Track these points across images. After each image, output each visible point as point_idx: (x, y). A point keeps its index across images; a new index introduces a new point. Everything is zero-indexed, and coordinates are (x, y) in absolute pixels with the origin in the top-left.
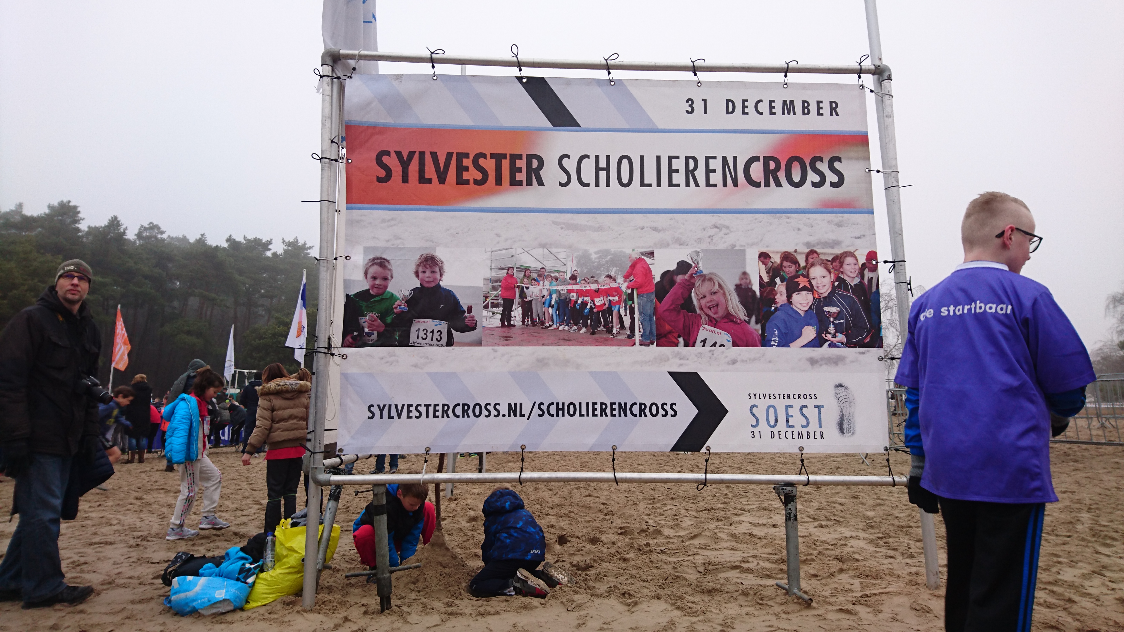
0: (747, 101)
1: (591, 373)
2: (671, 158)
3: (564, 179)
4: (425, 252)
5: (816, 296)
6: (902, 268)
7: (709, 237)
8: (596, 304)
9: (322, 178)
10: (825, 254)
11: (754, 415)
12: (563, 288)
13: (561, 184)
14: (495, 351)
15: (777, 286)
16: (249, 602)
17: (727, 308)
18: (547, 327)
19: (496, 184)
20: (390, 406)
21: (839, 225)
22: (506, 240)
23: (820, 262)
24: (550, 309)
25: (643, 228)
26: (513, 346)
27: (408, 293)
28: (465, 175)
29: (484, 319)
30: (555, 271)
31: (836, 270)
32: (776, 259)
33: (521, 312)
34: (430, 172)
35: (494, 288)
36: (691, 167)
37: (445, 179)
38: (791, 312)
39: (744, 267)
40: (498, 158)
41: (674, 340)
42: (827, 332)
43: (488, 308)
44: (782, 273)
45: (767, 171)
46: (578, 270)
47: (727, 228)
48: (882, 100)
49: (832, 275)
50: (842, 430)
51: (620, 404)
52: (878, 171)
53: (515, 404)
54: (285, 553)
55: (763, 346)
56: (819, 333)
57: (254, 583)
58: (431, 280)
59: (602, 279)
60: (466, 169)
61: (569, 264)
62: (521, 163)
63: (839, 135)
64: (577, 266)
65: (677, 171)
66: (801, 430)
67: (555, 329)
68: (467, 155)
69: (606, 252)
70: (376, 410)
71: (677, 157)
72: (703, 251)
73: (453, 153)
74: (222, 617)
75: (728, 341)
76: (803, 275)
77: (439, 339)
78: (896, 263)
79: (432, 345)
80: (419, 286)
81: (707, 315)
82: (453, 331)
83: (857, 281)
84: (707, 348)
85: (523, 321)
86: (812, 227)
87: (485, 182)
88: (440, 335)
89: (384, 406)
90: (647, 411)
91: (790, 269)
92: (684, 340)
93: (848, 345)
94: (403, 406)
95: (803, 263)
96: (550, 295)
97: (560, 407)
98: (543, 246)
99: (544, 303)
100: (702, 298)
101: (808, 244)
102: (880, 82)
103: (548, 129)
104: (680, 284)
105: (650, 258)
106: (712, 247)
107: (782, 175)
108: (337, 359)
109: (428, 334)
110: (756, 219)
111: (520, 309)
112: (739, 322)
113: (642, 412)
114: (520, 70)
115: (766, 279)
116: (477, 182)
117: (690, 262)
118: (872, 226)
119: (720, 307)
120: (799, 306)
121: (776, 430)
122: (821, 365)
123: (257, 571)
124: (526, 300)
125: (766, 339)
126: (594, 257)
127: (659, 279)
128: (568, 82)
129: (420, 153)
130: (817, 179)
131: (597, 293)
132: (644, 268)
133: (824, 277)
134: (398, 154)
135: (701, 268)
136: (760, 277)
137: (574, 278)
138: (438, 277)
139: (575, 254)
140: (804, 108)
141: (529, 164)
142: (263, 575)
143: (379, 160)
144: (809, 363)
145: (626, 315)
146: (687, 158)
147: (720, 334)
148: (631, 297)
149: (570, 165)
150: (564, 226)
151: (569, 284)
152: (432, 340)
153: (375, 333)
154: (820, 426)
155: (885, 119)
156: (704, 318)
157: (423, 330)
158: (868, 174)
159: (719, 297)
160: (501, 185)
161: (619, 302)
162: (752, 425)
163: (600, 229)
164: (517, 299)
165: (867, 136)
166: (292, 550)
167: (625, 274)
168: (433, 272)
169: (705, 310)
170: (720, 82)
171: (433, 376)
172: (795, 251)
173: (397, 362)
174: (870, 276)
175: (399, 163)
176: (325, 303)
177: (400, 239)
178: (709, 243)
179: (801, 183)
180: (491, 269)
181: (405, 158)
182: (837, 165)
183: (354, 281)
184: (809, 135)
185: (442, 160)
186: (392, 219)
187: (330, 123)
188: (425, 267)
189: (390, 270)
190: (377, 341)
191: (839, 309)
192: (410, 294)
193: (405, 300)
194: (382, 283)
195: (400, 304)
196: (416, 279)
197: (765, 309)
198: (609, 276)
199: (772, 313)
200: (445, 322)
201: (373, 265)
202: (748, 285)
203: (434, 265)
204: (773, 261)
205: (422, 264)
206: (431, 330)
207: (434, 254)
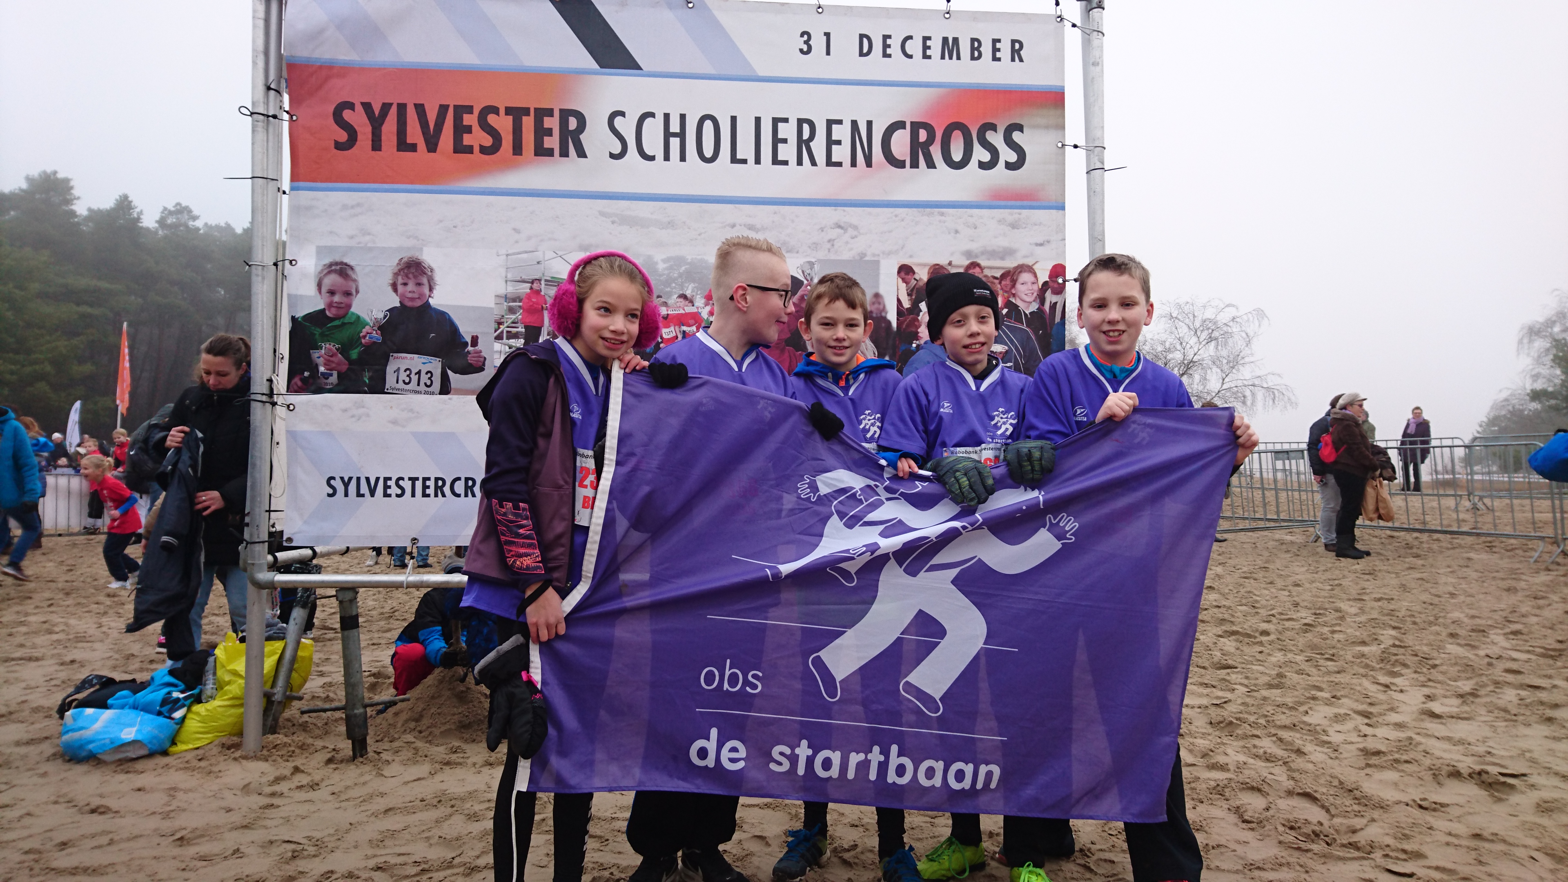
0: (889, 37)
2: (776, 121)
3: (617, 149)
4: (406, 255)
7: (829, 241)
8: (665, 336)
9: (253, 143)
13: (612, 156)
15: (921, 314)
16: (176, 744)
19: (514, 154)
20: (358, 479)
21: (1014, 226)
22: (529, 238)
27: (381, 316)
28: (467, 140)
31: (1006, 292)
32: (923, 275)
34: (414, 134)
35: (511, 310)
36: (806, 135)
37: (436, 145)
39: (877, 286)
40: (517, 113)
43: (503, 339)
45: (915, 144)
47: (855, 228)
48: (1090, 40)
49: (1000, 299)
52: (1076, 147)
54: (227, 678)
57: (184, 718)
58: (416, 296)
59: (673, 300)
60: (469, 130)
62: (552, 123)
63: (1022, 92)
65: (785, 141)
68: (469, 109)
69: (679, 261)
70: (338, 484)
71: (786, 120)
72: (817, 261)
73: (448, 106)
74: (130, 764)
77: (428, 383)
79: (419, 392)
80: (398, 305)
82: (450, 372)
83: (1034, 307)
86: (976, 228)
87: (498, 150)
88: (430, 378)
89: (350, 479)
94: (378, 479)
101: (968, 254)
102: (1088, 11)
103: (591, 72)
106: (833, 255)
107: (936, 151)
108: (280, 411)
109: (412, 376)
110: (896, 216)
115: (906, 304)
116: (484, 150)
117: (801, 277)
118: (1061, 228)
123: (188, 702)
126: (661, 266)
129: (399, 105)
130: (986, 157)
131: (665, 320)
134: (367, 106)
136: (899, 301)
138: (427, 292)
140: (973, 49)
141: (564, 123)
142: (197, 708)
143: (337, 116)
146: (800, 122)
149: (626, 127)
150: (616, 219)
152: (418, 385)
153: (335, 373)
155: (1091, 67)
157: (405, 371)
158: (1061, 150)
160: (522, 154)
163: (671, 224)
164: (547, 328)
165: (1063, 93)
166: (235, 673)
167: (706, 293)
168: (419, 284)
170: (851, 7)
171: (421, 438)
172: (950, 264)
173: (368, 415)
174: (1054, 300)
175: (368, 122)
176: (260, 329)
177: (369, 234)
178: (829, 250)
179: (964, 163)
180: (506, 281)
181: (377, 113)
182: (1016, 136)
183: (301, 296)
184: (979, 91)
185: (432, 117)
186: (358, 205)
187: (265, 61)
188: (407, 276)
189: (355, 281)
190: (337, 385)
191: (1006, 348)
192: (385, 317)
193: (377, 325)
194: (344, 300)
195: (369, 331)
196: (394, 294)
197: (903, 347)
198: (684, 297)
199: (913, 353)
200: (438, 359)
201: (329, 272)
202: (880, 313)
203: (420, 274)
204: (918, 278)
205: (402, 273)
206: (417, 370)
207: (419, 258)
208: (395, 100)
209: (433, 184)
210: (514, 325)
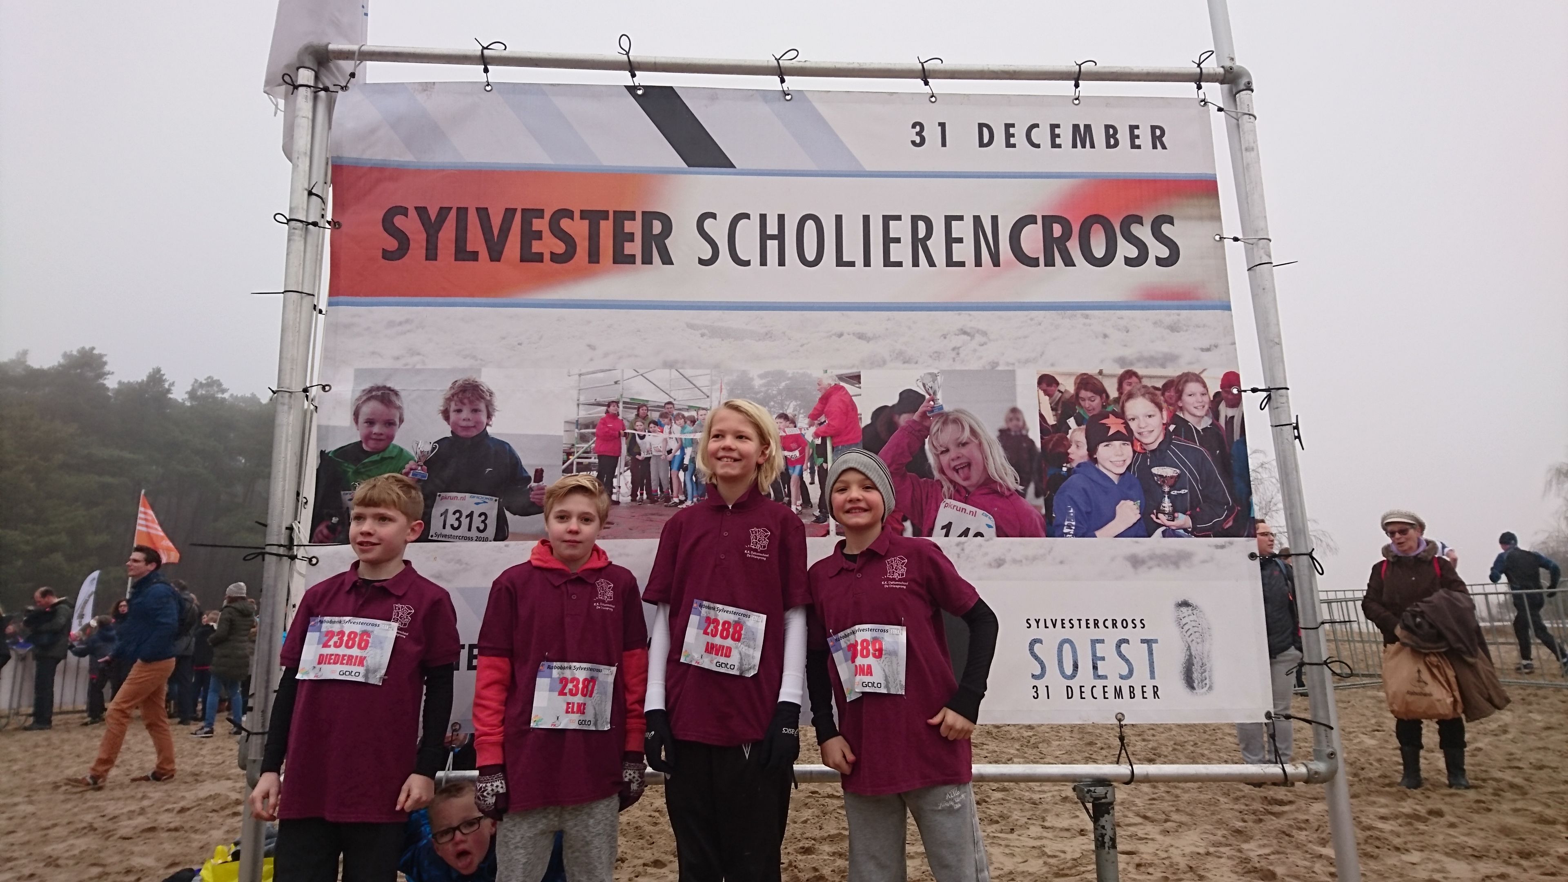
0: (1013, 125)
2: (887, 219)
3: (707, 253)
4: (461, 377)
5: (1138, 449)
6: (1284, 400)
7: (954, 349)
9: (287, 254)
11: (1036, 658)
13: (702, 262)
15: (1070, 431)
17: (985, 469)
18: (676, 505)
19: (589, 262)
21: (1174, 328)
22: (606, 355)
23: (1143, 390)
24: (681, 474)
25: (840, 335)
26: (615, 538)
27: (428, 448)
28: (536, 247)
30: (690, 408)
31: (1170, 404)
32: (1068, 386)
33: (629, 479)
34: (476, 240)
35: (583, 438)
36: (922, 233)
37: (501, 253)
38: (1095, 476)
39: (1015, 400)
40: (593, 217)
41: (896, 525)
42: (1160, 511)
44: (1078, 410)
45: (1048, 240)
47: (984, 334)
48: (1238, 125)
49: (1165, 413)
50: (1190, 682)
52: (1236, 239)
55: (1048, 535)
56: (1145, 512)
58: (471, 424)
60: (539, 235)
61: (715, 396)
62: (634, 227)
63: (1168, 181)
65: (898, 240)
66: (1119, 683)
68: (540, 213)
69: (778, 376)
71: (898, 218)
72: (943, 372)
73: (516, 210)
75: (989, 526)
76: (1114, 413)
77: (482, 528)
78: (1273, 393)
79: (470, 539)
80: (450, 435)
81: (951, 481)
82: (508, 514)
83: (1207, 422)
84: (953, 538)
85: (634, 495)
86: (1127, 332)
87: (571, 258)
88: (483, 522)
91: (1091, 403)
92: (913, 524)
93: (1195, 532)
95: (1113, 393)
96: (682, 448)
98: (669, 365)
99: (671, 463)
100: (942, 452)
101: (1121, 361)
102: (1233, 96)
103: (678, 171)
104: (904, 429)
106: (958, 367)
107: (1074, 247)
108: (301, 566)
109: (463, 519)
110: (1032, 319)
111: (629, 473)
112: (1007, 493)
114: (633, 76)
115: (1051, 420)
116: (555, 258)
117: (921, 391)
118: (1229, 330)
119: (973, 468)
120: (1109, 465)
121: (1075, 684)
122: (1150, 568)
124: (640, 458)
125: (1054, 523)
126: (758, 382)
127: (869, 421)
128: (713, 94)
129: (459, 210)
130: (1133, 252)
132: (844, 402)
133: (1150, 416)
134: (422, 211)
135: (940, 402)
136: (1041, 416)
138: (484, 419)
139: (726, 379)
140: (1108, 137)
141: (647, 227)
143: (387, 223)
144: (1129, 564)
145: (812, 483)
146: (915, 219)
147: (974, 514)
148: (821, 451)
149: (718, 230)
150: (706, 331)
152: (469, 530)
154: (1153, 676)
155: (1244, 152)
156: (946, 485)
157: (454, 513)
158: (1219, 244)
159: (971, 451)
160: (598, 262)
161: (801, 461)
162: (1033, 676)
163: (768, 335)
164: (624, 456)
165: (1215, 182)
167: (810, 412)
169: (951, 474)
170: (968, 95)
171: (469, 594)
172: (1101, 373)
174: (1230, 414)
175: (422, 228)
176: (282, 466)
177: (419, 354)
178: (954, 360)
179: (1107, 259)
180: (578, 405)
181: (433, 218)
182: (1167, 229)
183: (334, 427)
184: (1118, 181)
185: (496, 222)
186: (407, 321)
187: (308, 163)
188: (461, 402)
189: (399, 408)
191: (1178, 471)
192: (433, 449)
193: (423, 460)
194: (385, 430)
195: (414, 467)
196: (446, 423)
197: (1051, 472)
198: (784, 416)
199: (1065, 477)
200: (494, 498)
201: (368, 399)
202: (1020, 431)
203: (478, 399)
204: (1063, 390)
205: (455, 398)
206: (469, 512)
207: (477, 380)
208: (456, 203)
209: (494, 297)
210: (585, 455)
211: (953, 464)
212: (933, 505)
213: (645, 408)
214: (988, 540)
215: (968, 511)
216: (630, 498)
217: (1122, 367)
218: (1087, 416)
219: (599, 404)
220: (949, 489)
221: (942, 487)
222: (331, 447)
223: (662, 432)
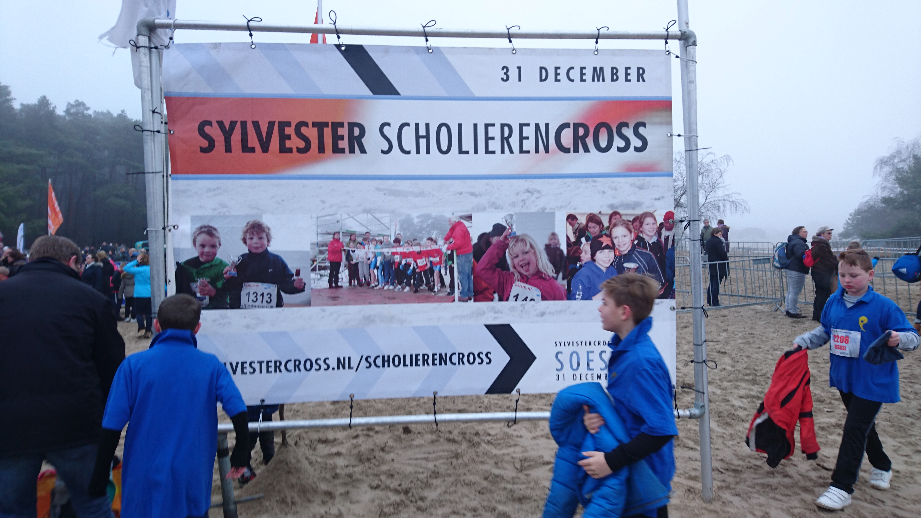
0: (559, 68)
1: (414, 328)
2: (487, 126)
3: (386, 147)
4: (251, 220)
5: (617, 254)
7: (522, 201)
8: (419, 264)
10: (626, 215)
11: (559, 361)
12: (388, 251)
13: (383, 152)
14: (324, 311)
15: (582, 245)
17: (537, 266)
18: (373, 287)
19: (320, 152)
21: (641, 188)
22: (331, 206)
23: (622, 222)
24: (376, 271)
25: (461, 194)
26: (341, 305)
27: (236, 259)
28: (288, 144)
29: (312, 282)
30: (379, 235)
31: (636, 230)
32: (582, 220)
33: (347, 274)
34: (253, 141)
35: (321, 252)
36: (506, 134)
37: (268, 148)
38: (594, 269)
39: (554, 228)
40: (320, 126)
41: (490, 296)
43: (315, 270)
44: (587, 233)
45: (576, 138)
46: (402, 234)
47: (539, 192)
48: (687, 66)
49: (633, 234)
51: (441, 355)
52: (679, 136)
53: (344, 359)
55: (568, 300)
58: (259, 245)
59: (424, 241)
60: (289, 137)
61: (393, 228)
62: (343, 131)
63: (644, 101)
64: (400, 230)
65: (493, 138)
66: (600, 374)
67: (380, 289)
68: (289, 124)
69: (427, 217)
71: (493, 125)
72: (516, 214)
73: (274, 122)
75: (538, 295)
76: (606, 235)
77: (269, 301)
79: (263, 307)
81: (519, 273)
82: (283, 294)
83: (655, 239)
84: (519, 302)
85: (350, 282)
86: (616, 190)
87: (309, 150)
88: (270, 298)
90: (465, 360)
91: (594, 229)
92: (499, 295)
94: (238, 363)
95: (606, 224)
96: (376, 257)
97: (386, 358)
98: (367, 211)
99: (369, 265)
100: (515, 257)
101: (611, 206)
102: (685, 48)
103: (368, 98)
104: (495, 245)
105: (468, 221)
106: (524, 211)
107: (590, 141)
109: (258, 297)
110: (565, 184)
111: (347, 271)
112: (548, 278)
113: (460, 360)
114: (339, 38)
116: (299, 150)
117: (504, 224)
119: (531, 265)
120: (601, 263)
124: (353, 263)
125: (572, 294)
126: (416, 221)
127: (476, 241)
128: (387, 50)
129: (242, 122)
130: (622, 144)
131: (420, 254)
132: (463, 231)
133: (625, 236)
134: (220, 124)
135: (514, 230)
136: (568, 237)
137: (397, 241)
138: (266, 243)
139: (398, 219)
140: (613, 74)
141: (351, 132)
143: (201, 130)
145: (446, 274)
146: (503, 126)
147: (531, 289)
148: (450, 257)
149: (391, 133)
150: (387, 192)
151: (393, 247)
152: (262, 302)
153: (208, 298)
155: (689, 84)
156: (517, 275)
157: (253, 294)
158: (669, 138)
159: (530, 257)
160: (324, 153)
161: (440, 263)
162: (557, 369)
163: (421, 194)
164: (344, 262)
167: (445, 236)
168: (261, 238)
169: (518, 268)
170: (534, 49)
171: (265, 336)
172: (600, 213)
173: (230, 323)
174: (667, 235)
175: (221, 134)
177: (226, 207)
178: (522, 207)
179: (608, 148)
180: (317, 234)
181: (227, 127)
182: (641, 130)
183: (183, 249)
184: (616, 101)
185: (264, 129)
186: (218, 188)
187: (150, 95)
188: (253, 233)
189: (218, 238)
190: (209, 305)
191: (637, 265)
192: (239, 260)
193: (234, 265)
194: (212, 250)
195: (229, 269)
196: (244, 245)
197: (571, 266)
198: (431, 239)
199: (578, 270)
200: (274, 285)
201: (200, 233)
202: (556, 245)
203: (261, 232)
204: (579, 222)
205: (249, 231)
206: (261, 293)
207: (261, 221)
208: (239, 119)
209: (268, 173)
210: (323, 261)
211: (520, 263)
212: (509, 285)
213: (354, 235)
214: (537, 303)
215: (527, 288)
216: (348, 284)
217: (611, 209)
218: (591, 237)
219: (329, 234)
220: (518, 276)
221: (514, 275)
222: (182, 260)
223: (364, 248)
